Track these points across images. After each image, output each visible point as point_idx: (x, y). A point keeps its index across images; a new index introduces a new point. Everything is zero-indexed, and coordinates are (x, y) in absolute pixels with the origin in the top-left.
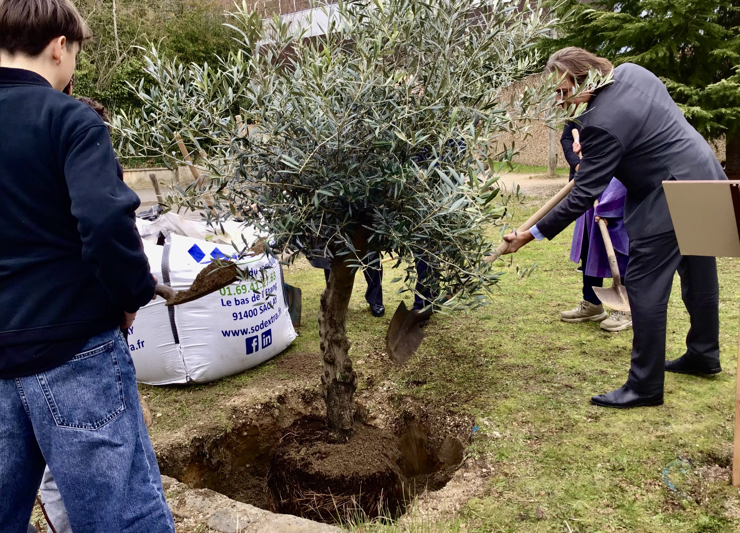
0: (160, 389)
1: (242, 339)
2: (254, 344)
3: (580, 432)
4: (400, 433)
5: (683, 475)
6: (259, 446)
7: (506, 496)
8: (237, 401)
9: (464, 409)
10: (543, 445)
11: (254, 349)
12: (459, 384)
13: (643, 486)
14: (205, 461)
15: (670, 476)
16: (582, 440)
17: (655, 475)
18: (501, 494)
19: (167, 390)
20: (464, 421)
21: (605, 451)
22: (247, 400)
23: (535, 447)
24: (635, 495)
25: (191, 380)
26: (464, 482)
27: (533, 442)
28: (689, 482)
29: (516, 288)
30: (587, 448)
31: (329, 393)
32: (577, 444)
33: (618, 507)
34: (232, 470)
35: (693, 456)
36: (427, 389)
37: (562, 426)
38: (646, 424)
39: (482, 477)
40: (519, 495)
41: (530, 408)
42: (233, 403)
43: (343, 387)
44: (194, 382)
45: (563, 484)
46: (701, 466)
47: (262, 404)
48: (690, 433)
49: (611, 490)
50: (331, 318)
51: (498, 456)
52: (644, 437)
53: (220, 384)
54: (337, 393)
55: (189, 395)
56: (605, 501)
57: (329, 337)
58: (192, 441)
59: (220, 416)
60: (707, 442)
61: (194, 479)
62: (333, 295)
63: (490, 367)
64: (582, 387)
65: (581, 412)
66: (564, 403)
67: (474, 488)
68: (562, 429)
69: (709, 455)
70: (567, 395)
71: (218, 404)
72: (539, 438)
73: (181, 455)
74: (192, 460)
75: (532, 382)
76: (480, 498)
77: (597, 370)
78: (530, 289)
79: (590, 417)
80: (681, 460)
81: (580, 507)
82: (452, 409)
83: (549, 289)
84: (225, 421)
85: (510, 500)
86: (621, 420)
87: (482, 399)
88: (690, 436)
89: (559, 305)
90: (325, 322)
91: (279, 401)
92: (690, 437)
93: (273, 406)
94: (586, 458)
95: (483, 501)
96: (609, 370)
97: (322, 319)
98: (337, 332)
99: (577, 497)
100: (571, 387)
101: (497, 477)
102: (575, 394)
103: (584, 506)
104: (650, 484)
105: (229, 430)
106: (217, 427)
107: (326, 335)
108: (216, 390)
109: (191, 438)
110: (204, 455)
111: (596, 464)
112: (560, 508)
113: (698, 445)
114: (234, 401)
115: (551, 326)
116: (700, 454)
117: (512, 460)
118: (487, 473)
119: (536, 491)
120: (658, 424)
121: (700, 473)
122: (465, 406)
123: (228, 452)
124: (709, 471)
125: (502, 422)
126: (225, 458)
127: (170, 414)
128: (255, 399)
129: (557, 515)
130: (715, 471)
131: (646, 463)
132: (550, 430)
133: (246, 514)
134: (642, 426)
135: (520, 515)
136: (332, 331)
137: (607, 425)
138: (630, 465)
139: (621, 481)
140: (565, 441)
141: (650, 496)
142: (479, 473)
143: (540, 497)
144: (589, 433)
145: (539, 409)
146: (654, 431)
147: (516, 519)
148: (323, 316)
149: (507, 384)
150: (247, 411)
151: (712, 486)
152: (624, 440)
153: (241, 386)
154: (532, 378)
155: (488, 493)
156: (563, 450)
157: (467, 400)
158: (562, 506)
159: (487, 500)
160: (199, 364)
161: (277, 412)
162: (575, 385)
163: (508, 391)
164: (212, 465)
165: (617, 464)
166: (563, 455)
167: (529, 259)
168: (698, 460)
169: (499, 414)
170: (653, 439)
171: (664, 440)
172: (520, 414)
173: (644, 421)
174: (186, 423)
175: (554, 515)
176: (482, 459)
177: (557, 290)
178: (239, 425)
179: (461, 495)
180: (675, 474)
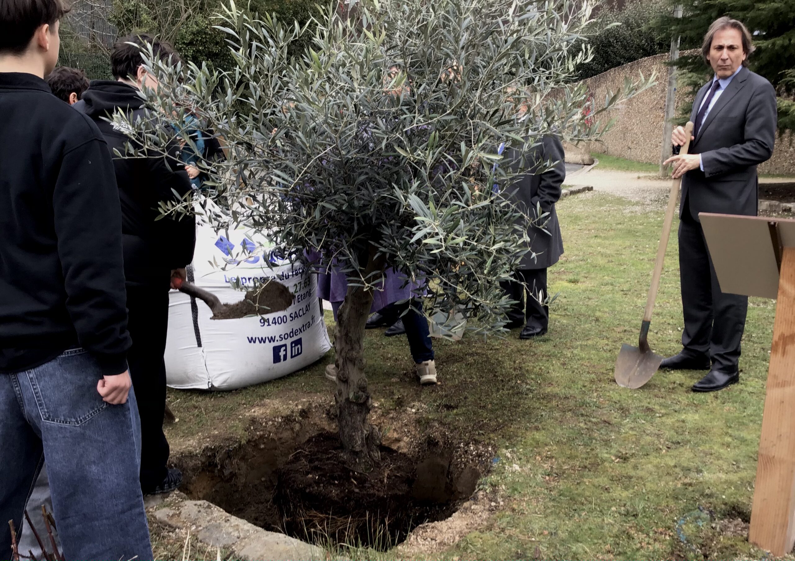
0: (182, 393)
1: (269, 347)
2: (282, 353)
3: (604, 472)
4: (423, 458)
5: (698, 527)
6: (277, 460)
7: (507, 532)
8: (257, 412)
9: (490, 439)
10: (561, 483)
11: (282, 358)
12: (492, 411)
13: (651, 535)
14: (216, 471)
15: (684, 526)
16: (603, 481)
17: (668, 524)
18: (503, 530)
19: (189, 394)
20: (487, 452)
21: (625, 494)
22: (268, 411)
23: (553, 484)
24: (641, 543)
25: (212, 386)
26: (471, 514)
27: (552, 479)
28: (702, 535)
29: (584, 308)
30: (606, 489)
31: (341, 412)
32: (597, 484)
33: (620, 554)
34: (246, 483)
35: (715, 508)
36: (457, 414)
37: (587, 464)
38: (677, 470)
39: (489, 510)
40: (521, 532)
41: (558, 443)
42: (253, 414)
43: (355, 408)
44: (216, 388)
45: (570, 524)
46: (722, 519)
47: (282, 417)
48: (721, 483)
49: (617, 536)
50: (347, 335)
51: (510, 491)
52: (671, 483)
53: (244, 392)
54: (349, 413)
55: (209, 402)
56: (608, 547)
57: (343, 354)
58: (204, 451)
59: (237, 427)
60: (736, 494)
61: (204, 489)
62: (350, 310)
63: (531, 395)
64: (621, 424)
65: (612, 451)
66: (596, 440)
67: (479, 521)
68: (586, 467)
69: (734, 508)
70: (603, 431)
71: (238, 413)
72: (560, 475)
73: (191, 464)
74: (203, 470)
75: (569, 414)
76: (480, 532)
77: (643, 406)
78: (599, 311)
79: (619, 457)
80: (701, 511)
81: (580, 550)
82: (477, 437)
83: (620, 312)
84: (240, 432)
85: (510, 537)
86: (651, 463)
87: (512, 429)
88: (720, 486)
89: (625, 331)
90: (341, 338)
91: (301, 415)
92: (719, 488)
93: (295, 420)
94: (601, 500)
95: (482, 536)
96: (657, 407)
97: (338, 334)
98: (352, 349)
99: (579, 539)
100: (609, 424)
101: (503, 512)
102: (611, 431)
103: (584, 550)
104: (661, 533)
105: (243, 442)
106: (231, 438)
107: (341, 352)
108: (239, 398)
109: (203, 447)
110: (216, 466)
111: (611, 507)
112: (559, 550)
113: (724, 497)
114: (254, 412)
115: (609, 354)
116: (723, 506)
117: (525, 495)
118: (496, 507)
119: (540, 529)
120: (689, 470)
121: (718, 527)
122: (492, 435)
123: (243, 464)
124: (730, 525)
125: (525, 455)
126: (239, 469)
127: (187, 420)
128: (276, 410)
129: (554, 557)
130: (736, 526)
131: (663, 511)
132: (573, 468)
133: (237, 530)
134: (671, 472)
135: (517, 553)
136: (348, 348)
137: (635, 467)
138: (645, 512)
139: (631, 527)
140: (585, 480)
141: (657, 545)
142: (487, 506)
143: (542, 536)
144: (613, 474)
145: (568, 445)
146: (683, 479)
147: (512, 557)
148: (340, 331)
149: (542, 416)
150: (266, 423)
151: (726, 541)
152: (648, 485)
153: (264, 397)
154: (570, 410)
155: (490, 528)
156: (580, 491)
157: (496, 430)
158: (562, 548)
159: (487, 535)
160: (221, 370)
161: (297, 427)
162: (614, 421)
163: (541, 422)
164: (225, 477)
165: (632, 510)
166: (579, 495)
167: (608, 276)
168: (720, 512)
169: (525, 446)
170: (679, 486)
171: (690, 489)
172: (546, 448)
173: (675, 466)
174: (201, 431)
175: (551, 556)
176: (494, 492)
177: (629, 314)
178: (256, 437)
179: (464, 527)
180: (690, 525)
